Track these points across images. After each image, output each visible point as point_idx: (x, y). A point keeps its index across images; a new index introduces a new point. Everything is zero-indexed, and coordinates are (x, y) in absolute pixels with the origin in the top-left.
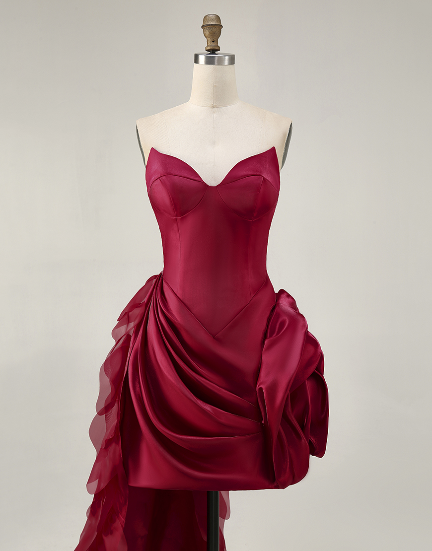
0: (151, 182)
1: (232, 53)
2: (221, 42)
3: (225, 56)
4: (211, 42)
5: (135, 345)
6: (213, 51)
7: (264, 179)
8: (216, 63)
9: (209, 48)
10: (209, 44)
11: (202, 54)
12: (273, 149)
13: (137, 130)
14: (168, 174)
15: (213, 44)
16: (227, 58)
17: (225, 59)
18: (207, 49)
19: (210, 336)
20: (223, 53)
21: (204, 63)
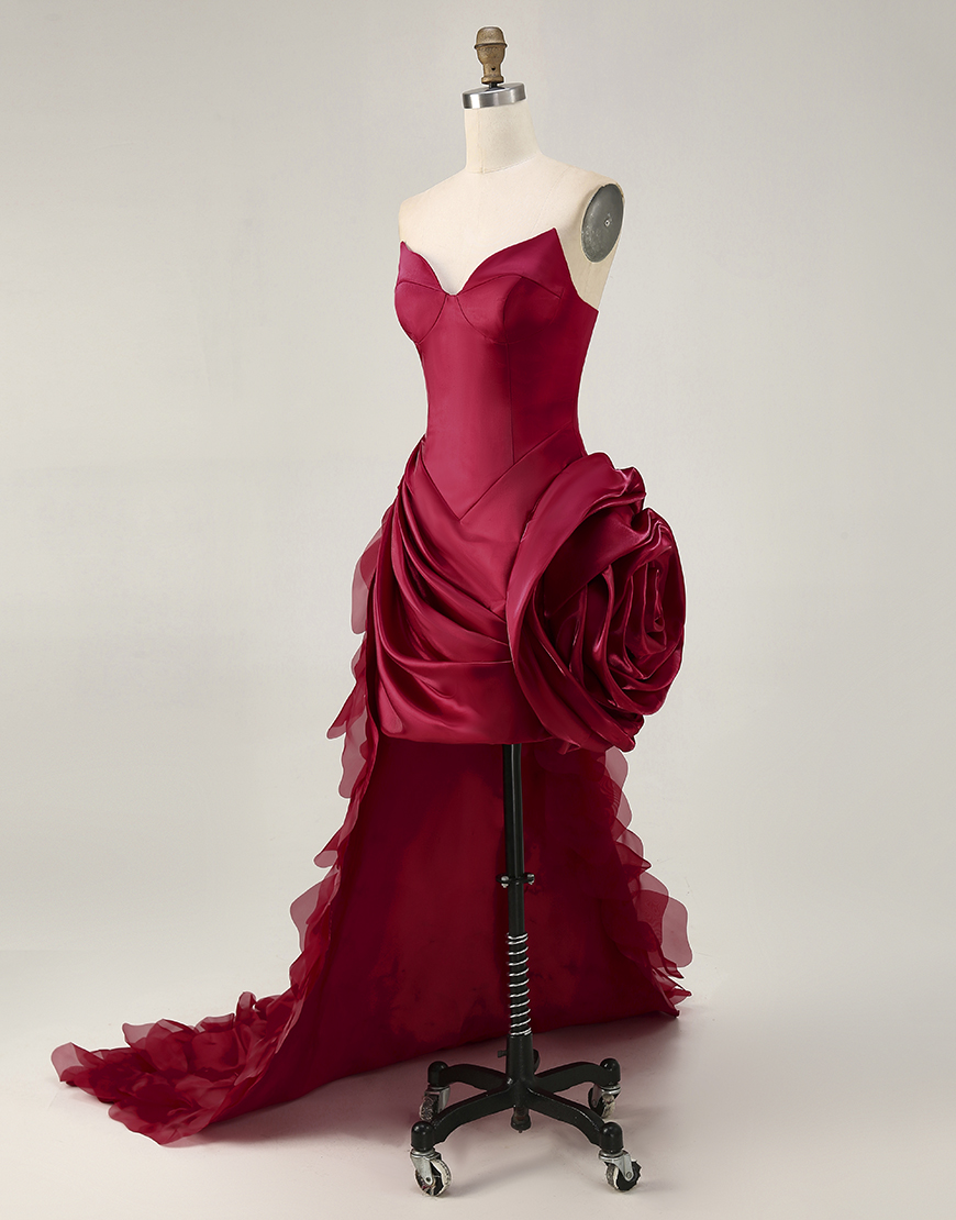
4: (489, 70)
6: (494, 84)
9: (487, 79)
10: (487, 73)
15: (493, 72)
18: (485, 81)
19: (454, 519)
20: (508, 85)
21: (478, 106)
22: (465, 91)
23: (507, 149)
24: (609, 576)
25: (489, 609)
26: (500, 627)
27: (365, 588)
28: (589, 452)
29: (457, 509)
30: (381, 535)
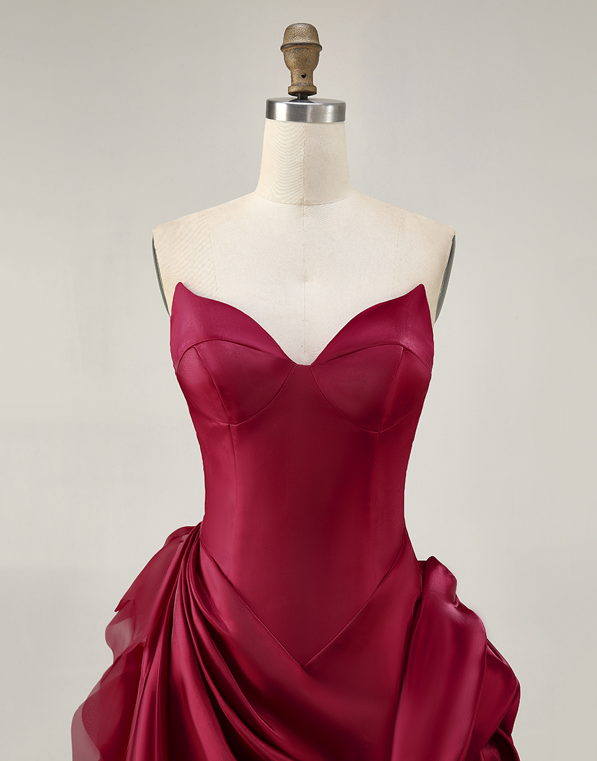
0: (180, 354)
1: (339, 98)
2: (319, 77)
3: (327, 105)
4: (299, 78)
5: (150, 673)
6: (303, 94)
7: (406, 349)
8: (309, 118)
9: (294, 89)
10: (296, 81)
11: (281, 101)
12: (420, 290)
13: (154, 250)
14: (212, 338)
15: (303, 81)
16: (330, 109)
17: (325, 110)
18: (292, 91)
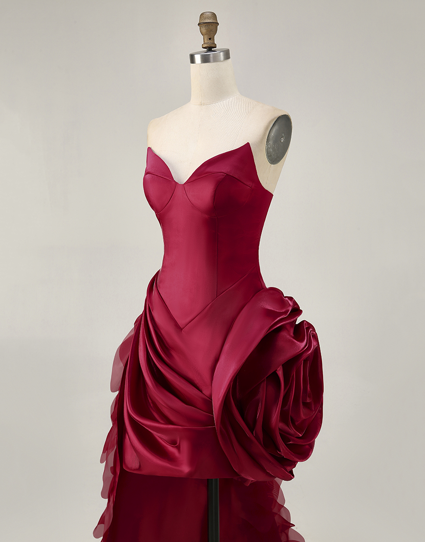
4: (207, 39)
6: (210, 48)
7: (228, 175)
10: (206, 42)
15: (210, 41)
18: (204, 46)
19: (178, 328)
20: (219, 50)
21: (200, 62)
22: (191, 52)
23: (218, 91)
24: (280, 373)
25: (201, 391)
26: (208, 402)
27: (121, 366)
28: (268, 286)
29: (181, 322)
30: (133, 333)
